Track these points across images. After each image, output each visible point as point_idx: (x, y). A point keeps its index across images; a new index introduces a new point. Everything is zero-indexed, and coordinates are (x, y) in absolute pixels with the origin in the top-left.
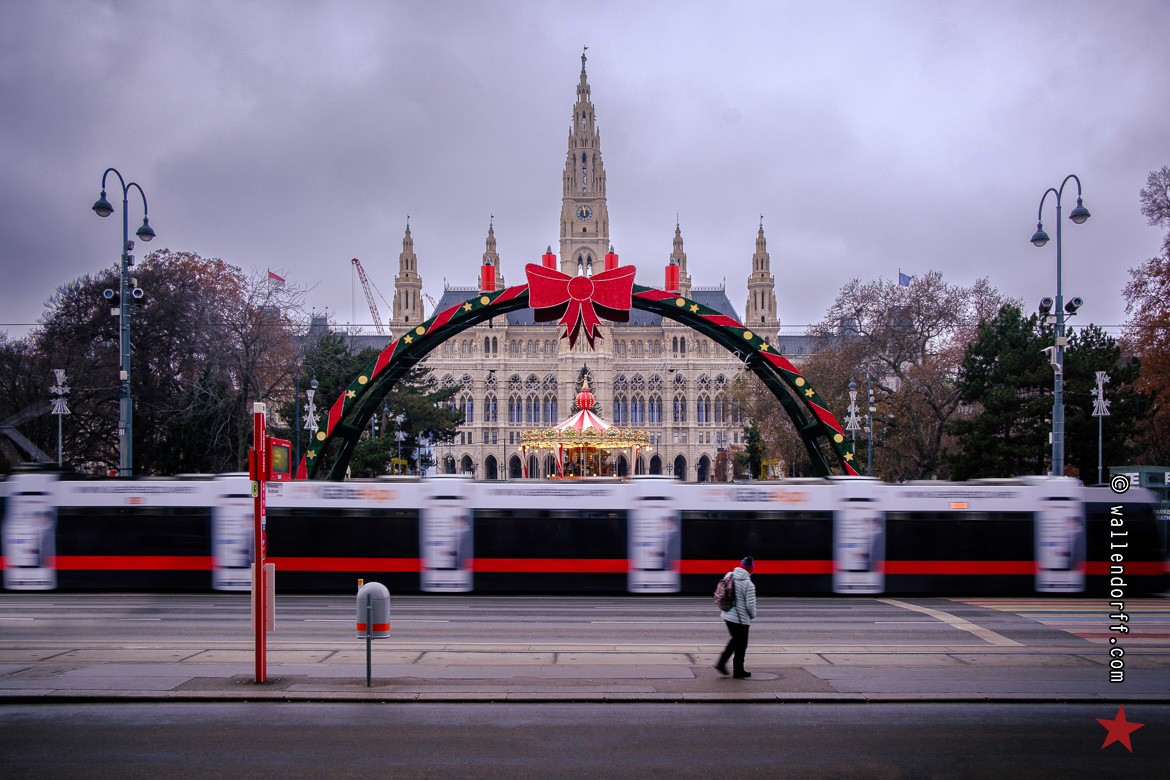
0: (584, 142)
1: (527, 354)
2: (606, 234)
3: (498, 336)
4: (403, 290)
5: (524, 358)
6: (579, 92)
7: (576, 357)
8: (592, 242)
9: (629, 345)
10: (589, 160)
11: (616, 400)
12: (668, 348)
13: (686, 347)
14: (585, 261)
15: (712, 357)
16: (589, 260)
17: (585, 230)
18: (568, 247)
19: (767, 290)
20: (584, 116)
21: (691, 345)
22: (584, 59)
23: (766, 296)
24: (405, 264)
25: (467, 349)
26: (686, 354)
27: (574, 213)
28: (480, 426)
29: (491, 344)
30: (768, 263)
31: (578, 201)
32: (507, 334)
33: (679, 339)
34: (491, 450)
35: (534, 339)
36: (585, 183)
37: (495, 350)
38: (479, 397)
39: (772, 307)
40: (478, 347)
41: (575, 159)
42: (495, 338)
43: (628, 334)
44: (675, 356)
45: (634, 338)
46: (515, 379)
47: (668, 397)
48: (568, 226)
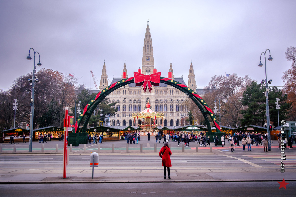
0: (148, 42)
1: (133, 94)
2: (153, 64)
3: (126, 90)
4: (103, 78)
5: (133, 95)
6: (147, 30)
7: (146, 95)
8: (150, 66)
9: (159, 92)
10: (149, 46)
11: (156, 105)
12: (169, 92)
13: (173, 92)
14: (148, 71)
15: (180, 95)
16: (149, 71)
17: (148, 63)
18: (144, 67)
19: (193, 78)
20: (148, 36)
21: (175, 92)
22: (148, 22)
23: (193, 80)
24: (103, 72)
25: (118, 93)
26: (173, 94)
27: (145, 59)
28: (122, 112)
29: (124, 92)
30: (193, 71)
31: (146, 56)
32: (128, 89)
33: (172, 90)
34: (124, 118)
35: (135, 91)
36: (148, 52)
37: (125, 93)
38: (121, 105)
39: (194, 82)
40: (121, 93)
41: (146, 46)
42: (125, 90)
44: (171, 94)
45: (160, 90)
46: (130, 100)
47: (169, 105)
48: (144, 62)
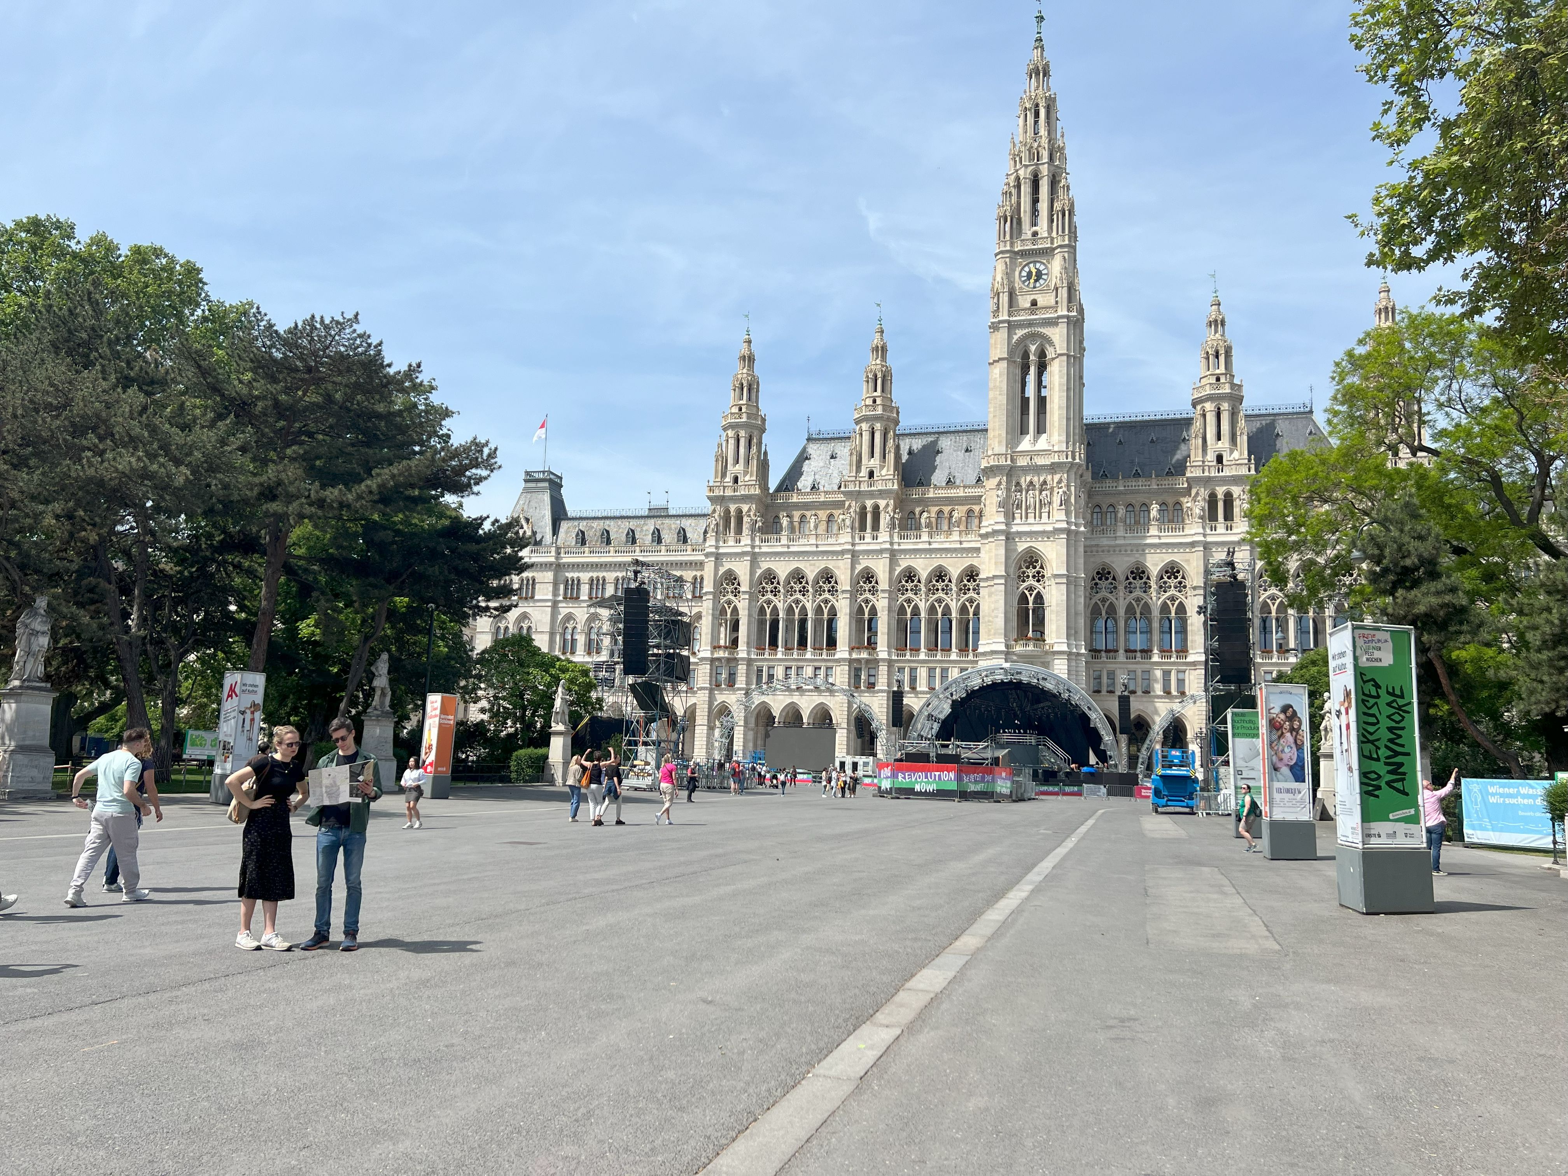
0: (1036, 154)
1: (931, 533)
2: (1072, 308)
3: (882, 503)
4: (731, 434)
5: (925, 537)
6: (1030, 75)
8: (1047, 322)
9: (1123, 512)
10: (1045, 185)
11: (1096, 611)
12: (1198, 511)
13: (1236, 508)
14: (1034, 358)
16: (1042, 354)
17: (1034, 303)
20: (1037, 113)
21: (1246, 506)
22: (1040, 19)
24: (739, 392)
25: (832, 526)
27: (1014, 277)
28: (847, 656)
29: (869, 517)
31: (1023, 255)
32: (898, 499)
33: (1220, 495)
34: (863, 702)
36: (1038, 223)
37: (876, 527)
38: (846, 607)
40: (847, 523)
41: (1022, 185)
42: (876, 507)
43: (1120, 493)
44: (1213, 528)
45: (1132, 497)
46: (910, 575)
48: (1004, 298)
